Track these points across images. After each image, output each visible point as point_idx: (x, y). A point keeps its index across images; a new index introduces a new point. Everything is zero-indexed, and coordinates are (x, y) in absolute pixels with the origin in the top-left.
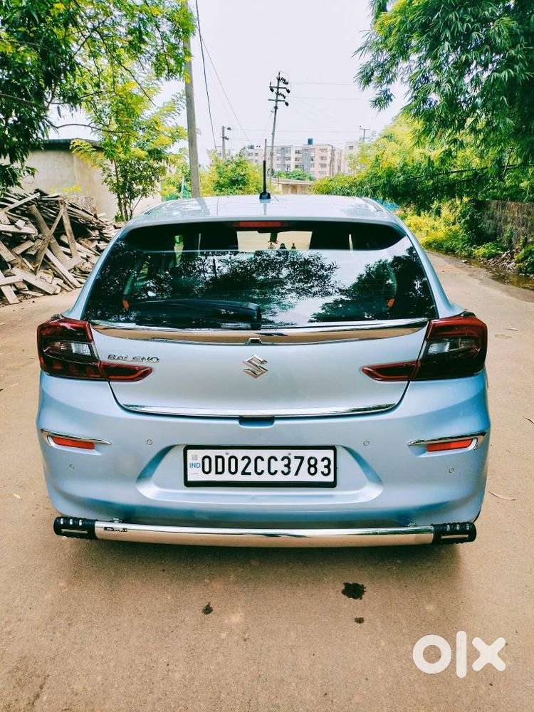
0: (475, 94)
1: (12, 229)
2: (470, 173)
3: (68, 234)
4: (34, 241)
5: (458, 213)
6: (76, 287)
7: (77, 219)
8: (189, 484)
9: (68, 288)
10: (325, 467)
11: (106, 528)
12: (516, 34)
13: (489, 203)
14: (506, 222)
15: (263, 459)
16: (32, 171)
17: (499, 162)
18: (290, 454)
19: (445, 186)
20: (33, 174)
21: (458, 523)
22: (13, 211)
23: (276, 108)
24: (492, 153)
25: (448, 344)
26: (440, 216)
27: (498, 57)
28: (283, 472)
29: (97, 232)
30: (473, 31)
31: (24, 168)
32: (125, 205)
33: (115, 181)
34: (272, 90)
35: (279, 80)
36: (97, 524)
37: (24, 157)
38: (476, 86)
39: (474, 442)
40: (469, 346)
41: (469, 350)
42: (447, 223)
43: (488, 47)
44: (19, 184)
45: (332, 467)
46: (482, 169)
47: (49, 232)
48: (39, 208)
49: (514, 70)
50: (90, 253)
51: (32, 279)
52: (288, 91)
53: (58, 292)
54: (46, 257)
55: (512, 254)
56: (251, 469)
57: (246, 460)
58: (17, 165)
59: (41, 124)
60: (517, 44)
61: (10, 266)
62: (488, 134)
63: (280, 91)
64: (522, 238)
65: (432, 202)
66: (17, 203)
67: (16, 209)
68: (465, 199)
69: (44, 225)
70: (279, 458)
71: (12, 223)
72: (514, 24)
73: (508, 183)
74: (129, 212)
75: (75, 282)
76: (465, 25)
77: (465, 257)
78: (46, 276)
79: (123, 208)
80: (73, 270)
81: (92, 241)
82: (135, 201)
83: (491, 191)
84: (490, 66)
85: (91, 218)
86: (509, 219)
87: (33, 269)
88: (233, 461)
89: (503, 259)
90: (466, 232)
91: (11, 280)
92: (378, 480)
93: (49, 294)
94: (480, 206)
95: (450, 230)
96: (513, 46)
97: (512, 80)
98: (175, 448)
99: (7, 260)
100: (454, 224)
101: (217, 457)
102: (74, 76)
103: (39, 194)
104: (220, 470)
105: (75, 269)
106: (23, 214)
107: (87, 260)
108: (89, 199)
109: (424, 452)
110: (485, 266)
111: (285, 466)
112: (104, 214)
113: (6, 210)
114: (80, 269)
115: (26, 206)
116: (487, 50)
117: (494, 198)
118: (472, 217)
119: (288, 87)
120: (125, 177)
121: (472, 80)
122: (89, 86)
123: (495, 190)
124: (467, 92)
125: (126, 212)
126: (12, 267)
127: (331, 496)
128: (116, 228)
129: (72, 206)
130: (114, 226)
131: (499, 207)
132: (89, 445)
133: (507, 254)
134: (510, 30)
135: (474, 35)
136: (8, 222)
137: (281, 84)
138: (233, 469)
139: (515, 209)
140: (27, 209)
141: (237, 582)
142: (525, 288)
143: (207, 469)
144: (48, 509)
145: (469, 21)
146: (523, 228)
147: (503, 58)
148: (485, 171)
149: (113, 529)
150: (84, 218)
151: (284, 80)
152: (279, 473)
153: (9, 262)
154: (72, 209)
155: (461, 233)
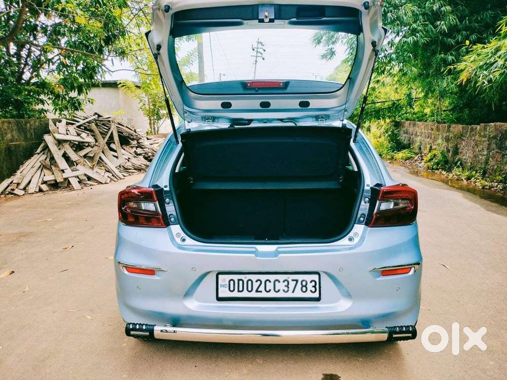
0: (392, 51)
1: (78, 139)
2: (390, 103)
3: (116, 142)
4: (92, 147)
5: (383, 130)
6: (120, 179)
7: (122, 133)
8: (219, 299)
9: (115, 179)
10: (313, 287)
11: (162, 331)
12: (417, 14)
13: (404, 123)
14: (416, 135)
15: (270, 282)
16: (91, 101)
17: (409, 95)
18: (289, 278)
19: (373, 111)
20: (92, 103)
21: (405, 326)
22: (79, 127)
23: (256, 61)
24: (404, 90)
25: (393, 203)
26: (370, 132)
27: (405, 28)
28: (284, 291)
29: (136, 142)
30: (388, 12)
31: (87, 99)
32: (154, 123)
33: (148, 108)
34: (254, 50)
35: (258, 43)
36: (156, 328)
37: (88, 91)
38: (391, 47)
39: (413, 269)
40: (406, 205)
41: (406, 207)
42: (375, 137)
43: (398, 22)
44: (82, 110)
45: (317, 286)
46: (398, 100)
47: (103, 142)
48: (97, 125)
49: (417, 37)
50: (130, 156)
51: (91, 173)
52: (264, 51)
53: (108, 181)
54: (100, 158)
55: (422, 156)
56: (262, 288)
57: (259, 282)
58: (82, 97)
59: (100, 70)
60: (417, 20)
61: (75, 164)
62: (401, 77)
63: (259, 50)
64: (428, 146)
65: (365, 122)
66: (82, 122)
67: (81, 125)
68: (388, 121)
69: (99, 137)
70: (281, 281)
71: (79, 135)
72: (415, 9)
73: (416, 110)
74: (156, 129)
75: (120, 175)
76: (383, 9)
77: (389, 159)
78: (100, 171)
79: (152, 126)
80: (119, 167)
81: (132, 147)
82: (161, 122)
83: (405, 115)
84: (401, 34)
85: (132, 132)
86: (418, 134)
87: (91, 166)
88: (250, 283)
89: (416, 161)
90: (389, 142)
91: (76, 173)
92: (349, 295)
93: (102, 183)
94: (397, 125)
95: (378, 141)
96: (415, 22)
97: (416, 43)
98: (210, 273)
99: (74, 160)
100: (380, 137)
101: (239, 280)
102: (124, 39)
103: (97, 116)
104: (241, 289)
105: (120, 166)
106: (86, 129)
107: (129, 161)
108: (130, 120)
109: (380, 276)
110: (403, 165)
111: (286, 286)
112: (141, 129)
113: (75, 126)
114: (123, 166)
115: (88, 124)
116: (398, 25)
117: (407, 120)
118: (393, 132)
119: (264, 48)
120: (154, 105)
121: (389, 43)
122: (133, 45)
123: (408, 115)
124: (386, 50)
125: (154, 129)
126: (77, 164)
127: (317, 308)
128: (148, 139)
129: (119, 124)
130: (147, 138)
131: (412, 125)
132: (151, 272)
133: (419, 157)
134: (413, 12)
135: (389, 15)
136: (75, 134)
137: (260, 46)
138: (250, 289)
139: (423, 127)
140: (88, 126)
141: (248, 374)
142: (432, 179)
143: (232, 289)
144: (111, 325)
145: (386, 6)
146: (429, 139)
147: (409, 29)
148: (400, 102)
149: (167, 331)
150: (127, 132)
151: (261, 43)
152: (281, 291)
153: (75, 162)
154: (118, 126)
155: (386, 143)
